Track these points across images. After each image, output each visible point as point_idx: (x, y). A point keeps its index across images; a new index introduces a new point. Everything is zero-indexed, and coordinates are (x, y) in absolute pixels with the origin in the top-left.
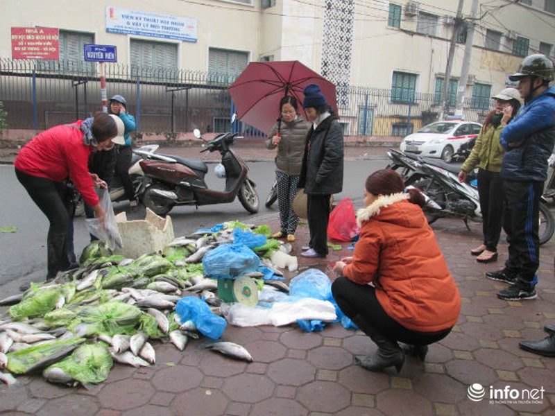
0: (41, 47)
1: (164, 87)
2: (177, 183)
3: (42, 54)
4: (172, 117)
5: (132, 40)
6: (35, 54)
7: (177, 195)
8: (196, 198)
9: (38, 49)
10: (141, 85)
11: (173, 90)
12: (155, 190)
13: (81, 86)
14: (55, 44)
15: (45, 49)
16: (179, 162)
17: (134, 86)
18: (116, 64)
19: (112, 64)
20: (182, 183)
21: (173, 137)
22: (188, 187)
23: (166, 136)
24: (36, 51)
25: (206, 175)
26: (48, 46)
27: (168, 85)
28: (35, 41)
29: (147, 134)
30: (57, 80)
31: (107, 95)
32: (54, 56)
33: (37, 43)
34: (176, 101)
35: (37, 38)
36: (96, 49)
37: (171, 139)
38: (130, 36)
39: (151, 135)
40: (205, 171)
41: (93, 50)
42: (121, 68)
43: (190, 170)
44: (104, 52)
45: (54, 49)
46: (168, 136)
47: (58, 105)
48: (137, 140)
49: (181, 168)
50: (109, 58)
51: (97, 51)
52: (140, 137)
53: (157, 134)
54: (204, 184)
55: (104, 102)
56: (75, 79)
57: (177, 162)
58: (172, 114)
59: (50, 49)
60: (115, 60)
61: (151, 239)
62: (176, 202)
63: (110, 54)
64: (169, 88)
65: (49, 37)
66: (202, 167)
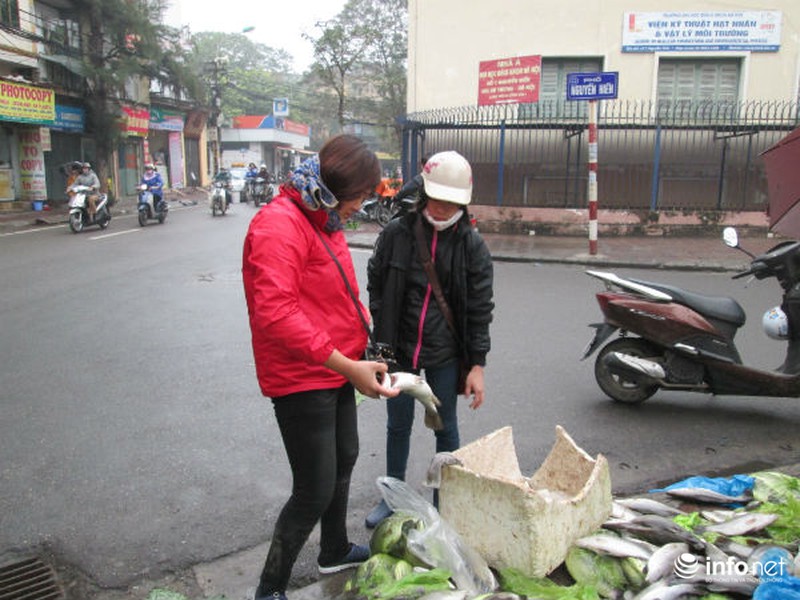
0: (515, 85)
1: (712, 133)
2: (668, 345)
3: (515, 95)
4: (721, 181)
5: (662, 60)
6: (507, 96)
7: (665, 369)
8: (707, 378)
9: (510, 89)
10: (663, 132)
11: (726, 137)
12: (619, 355)
13: (574, 139)
14: (534, 79)
15: (522, 88)
16: (679, 300)
17: (652, 133)
18: (617, 101)
19: (610, 101)
20: (679, 345)
21: (714, 219)
22: (693, 355)
23: (701, 218)
24: (507, 93)
25: (739, 331)
26: (526, 84)
27: (720, 129)
28: (508, 77)
29: (666, 214)
30: (546, 131)
31: (598, 152)
32: (532, 97)
33: (509, 81)
34: (730, 154)
35: (513, 72)
36: (585, 80)
37: (710, 223)
38: (658, 55)
39: (673, 215)
40: (738, 321)
41: (581, 83)
42: (624, 107)
43: (701, 318)
44: (597, 84)
45: (531, 87)
46: (705, 218)
47: (544, 166)
48: (650, 223)
49: (681, 313)
50: (606, 92)
51: (587, 83)
52: (656, 218)
53: (685, 215)
54: (732, 351)
55: (592, 164)
56: (567, 128)
57: (674, 301)
58: (722, 177)
59: (528, 87)
60: (614, 96)
61: (529, 531)
62: (662, 382)
63: (605, 86)
64: (720, 134)
65: (527, 70)
66: (732, 313)
